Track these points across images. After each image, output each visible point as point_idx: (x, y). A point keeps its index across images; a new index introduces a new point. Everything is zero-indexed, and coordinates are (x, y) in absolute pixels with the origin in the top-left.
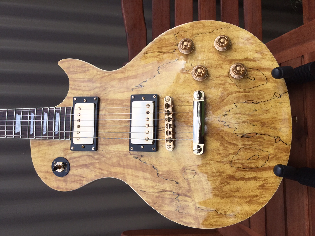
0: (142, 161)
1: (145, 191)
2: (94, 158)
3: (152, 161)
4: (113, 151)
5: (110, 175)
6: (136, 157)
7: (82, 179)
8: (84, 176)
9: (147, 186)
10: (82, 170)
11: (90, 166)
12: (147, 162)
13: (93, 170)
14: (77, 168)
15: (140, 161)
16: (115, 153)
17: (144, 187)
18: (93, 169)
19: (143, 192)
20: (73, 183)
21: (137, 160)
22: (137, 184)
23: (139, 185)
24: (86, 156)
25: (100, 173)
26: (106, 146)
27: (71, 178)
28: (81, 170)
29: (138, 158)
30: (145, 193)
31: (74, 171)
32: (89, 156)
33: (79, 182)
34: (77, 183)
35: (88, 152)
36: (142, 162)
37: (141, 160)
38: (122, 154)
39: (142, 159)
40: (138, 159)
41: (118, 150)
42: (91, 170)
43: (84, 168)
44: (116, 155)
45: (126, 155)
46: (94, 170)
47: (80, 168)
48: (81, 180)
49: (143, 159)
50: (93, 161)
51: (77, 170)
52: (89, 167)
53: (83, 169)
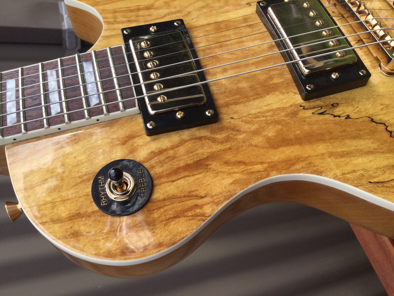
0: (339, 116)
1: (382, 182)
2: (214, 140)
3: (362, 110)
4: (259, 113)
5: (272, 170)
6: (321, 111)
7: (199, 202)
8: (203, 194)
9: (380, 168)
10: (191, 179)
11: (210, 163)
12: (352, 116)
13: (221, 172)
14: (174, 178)
15: (335, 116)
16: (266, 117)
17: (376, 173)
18: (220, 170)
19: (379, 185)
20: (173, 223)
21: (326, 117)
22: (354, 171)
23: (359, 173)
24: (191, 140)
25: (245, 172)
26: (238, 106)
27: (162, 210)
28: (187, 178)
29: (327, 112)
30: (386, 185)
31: (168, 189)
32: (200, 138)
33: (190, 214)
34: (186, 218)
35: (194, 129)
36: (342, 118)
37: (335, 114)
38: (283, 114)
39: (338, 111)
40: (328, 115)
41: (271, 108)
42: (217, 173)
43: (195, 173)
44: (270, 120)
45: (294, 114)
46: (223, 170)
47: (182, 176)
48: (197, 206)
49: (340, 111)
50: (214, 150)
51: (175, 183)
52: (207, 165)
53: (193, 175)
